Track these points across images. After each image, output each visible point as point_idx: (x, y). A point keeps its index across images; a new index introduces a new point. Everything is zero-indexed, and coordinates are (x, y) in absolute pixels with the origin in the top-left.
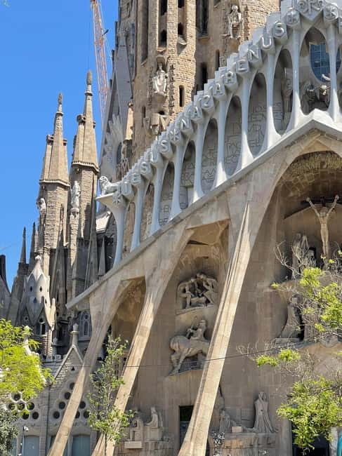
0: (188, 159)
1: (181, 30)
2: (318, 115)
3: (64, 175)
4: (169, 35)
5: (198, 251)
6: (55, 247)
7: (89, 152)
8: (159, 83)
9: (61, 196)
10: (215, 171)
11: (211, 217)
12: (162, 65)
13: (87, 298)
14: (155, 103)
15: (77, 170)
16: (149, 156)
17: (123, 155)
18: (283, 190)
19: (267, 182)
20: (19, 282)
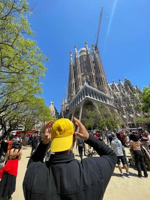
0: (75, 101)
1: (74, 90)
2: (87, 96)
3: (64, 104)
5: (77, 110)
6: (63, 111)
7: (66, 101)
8: (72, 94)
9: (64, 106)
10: (78, 102)
11: (78, 107)
12: (72, 93)
14: (72, 96)
15: (65, 104)
16: (72, 101)
17: (69, 102)
18: (85, 104)
19: (83, 103)
20: (60, 115)
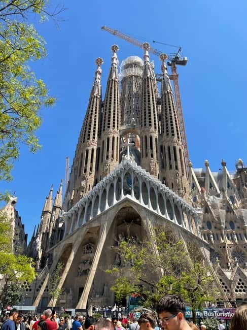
0: (90, 206)
1: (91, 169)
2: (128, 196)
3: (50, 209)
4: (87, 170)
5: (90, 235)
6: (45, 232)
7: (59, 202)
8: (83, 183)
9: (49, 216)
10: (97, 211)
11: (95, 225)
12: (84, 178)
13: (53, 249)
14: (82, 189)
15: (55, 208)
16: (78, 205)
17: (69, 204)
18: (117, 218)
19: (112, 215)
20: (31, 243)
